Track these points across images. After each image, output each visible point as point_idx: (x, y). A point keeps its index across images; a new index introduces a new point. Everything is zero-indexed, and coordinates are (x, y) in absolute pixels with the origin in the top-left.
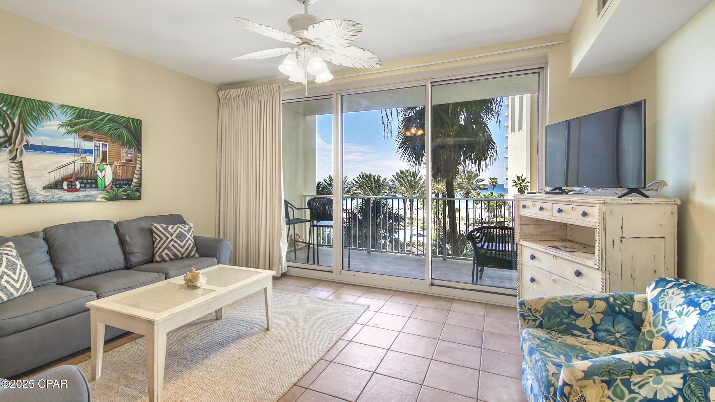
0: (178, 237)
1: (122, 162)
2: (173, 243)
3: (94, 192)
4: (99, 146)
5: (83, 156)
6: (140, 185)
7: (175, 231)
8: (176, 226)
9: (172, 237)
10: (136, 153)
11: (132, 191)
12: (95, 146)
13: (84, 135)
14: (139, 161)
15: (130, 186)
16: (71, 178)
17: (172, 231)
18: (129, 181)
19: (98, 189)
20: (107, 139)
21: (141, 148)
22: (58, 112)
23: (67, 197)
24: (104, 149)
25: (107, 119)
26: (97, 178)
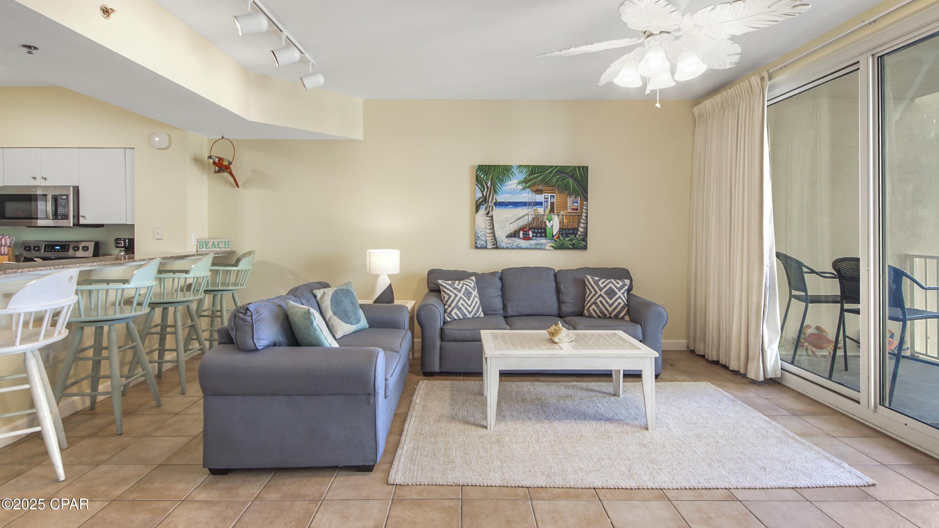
0: (606, 293)
1: (568, 211)
2: (601, 298)
3: (543, 241)
4: (548, 198)
5: (535, 208)
6: (586, 234)
7: (605, 287)
8: (609, 280)
9: (601, 292)
10: (582, 201)
11: (578, 241)
12: (545, 198)
13: (535, 189)
14: (584, 209)
15: (576, 235)
16: (526, 228)
17: (602, 286)
18: (575, 231)
19: (546, 238)
20: (555, 191)
21: (587, 196)
22: (516, 172)
23: (523, 244)
24: (553, 200)
25: (555, 171)
26: (546, 227)
